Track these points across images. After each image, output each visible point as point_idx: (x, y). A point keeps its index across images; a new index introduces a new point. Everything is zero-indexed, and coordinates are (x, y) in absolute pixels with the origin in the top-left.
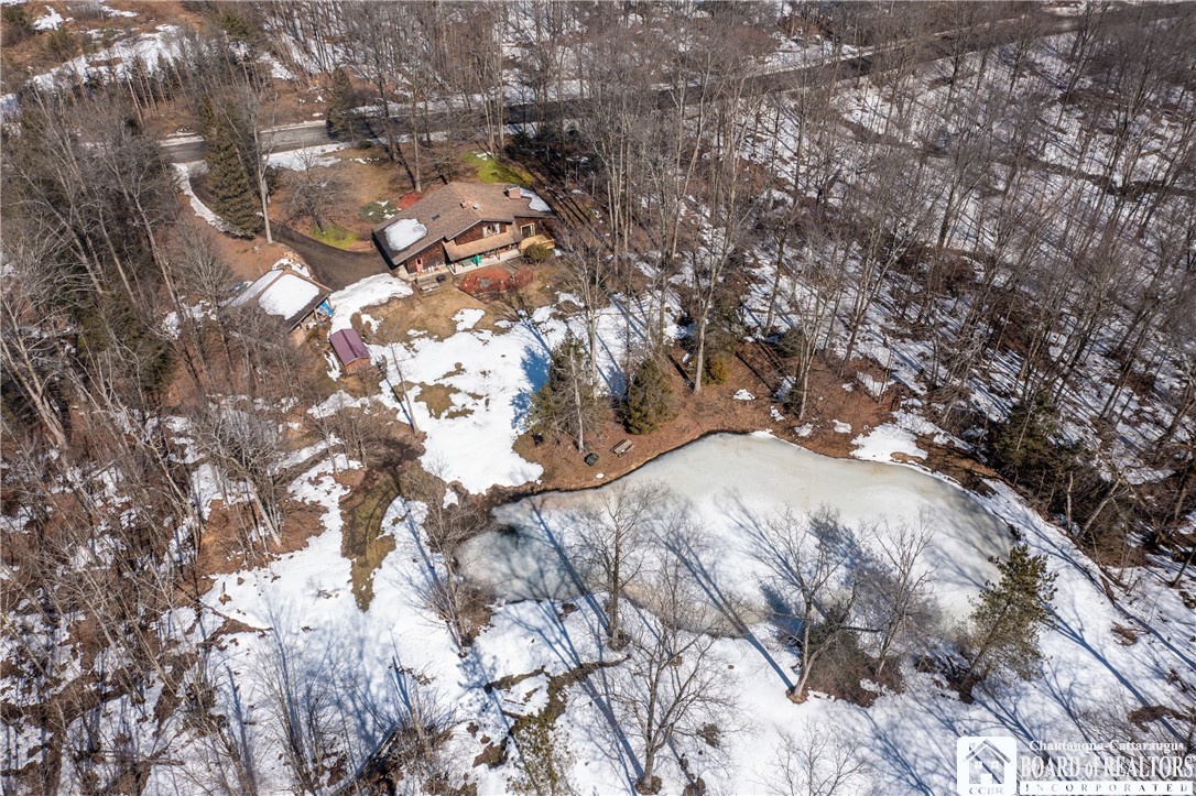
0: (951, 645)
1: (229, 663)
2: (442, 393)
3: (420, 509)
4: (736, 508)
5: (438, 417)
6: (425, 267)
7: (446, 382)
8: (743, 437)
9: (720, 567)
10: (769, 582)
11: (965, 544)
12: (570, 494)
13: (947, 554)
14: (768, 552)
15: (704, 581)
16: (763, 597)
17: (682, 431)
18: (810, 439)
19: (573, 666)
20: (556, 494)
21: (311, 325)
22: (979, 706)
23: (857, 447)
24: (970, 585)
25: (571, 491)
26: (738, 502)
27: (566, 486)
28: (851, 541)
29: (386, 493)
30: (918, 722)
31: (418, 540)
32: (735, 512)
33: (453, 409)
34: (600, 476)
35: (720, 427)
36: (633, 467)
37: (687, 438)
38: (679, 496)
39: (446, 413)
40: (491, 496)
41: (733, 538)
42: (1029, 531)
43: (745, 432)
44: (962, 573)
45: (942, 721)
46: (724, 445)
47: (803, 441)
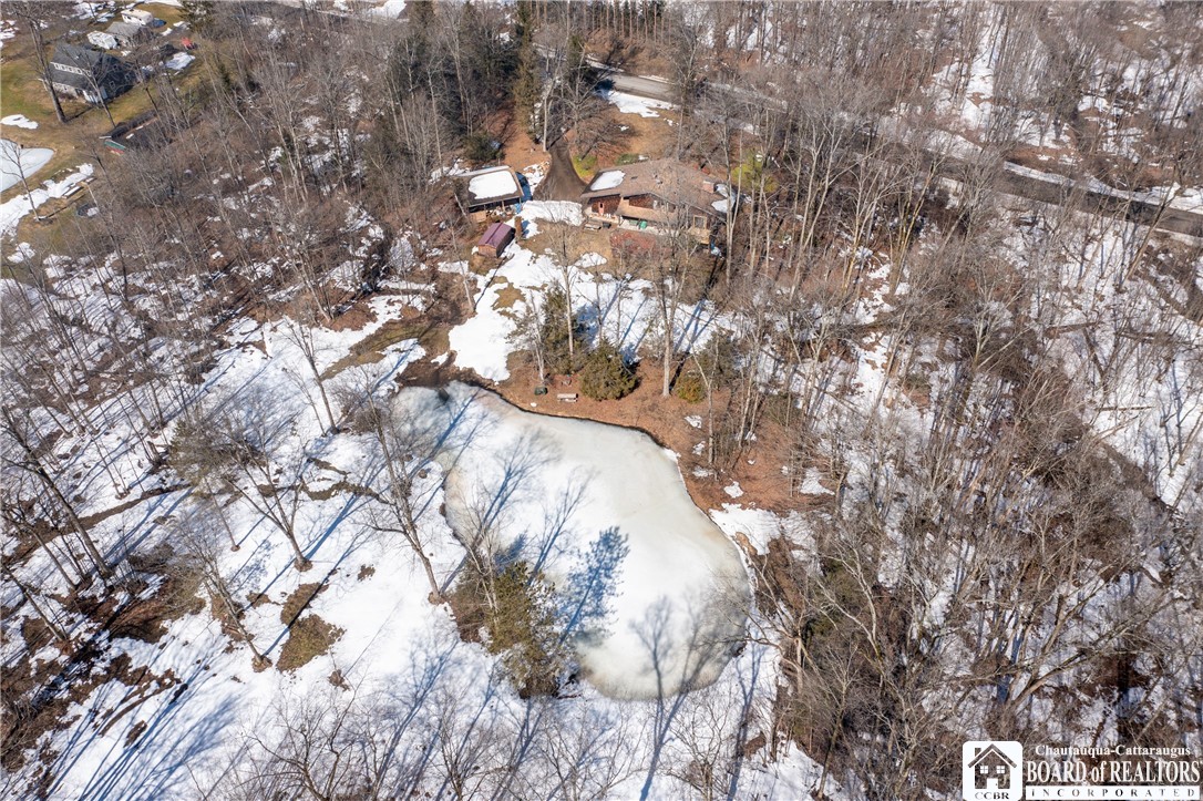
0: (574, 665)
1: (237, 360)
2: (515, 295)
3: (419, 353)
4: (581, 482)
5: (494, 309)
6: (606, 212)
7: (524, 291)
8: (655, 445)
9: (517, 506)
10: (530, 535)
11: (691, 625)
12: (505, 403)
13: (667, 619)
14: (557, 520)
15: (497, 504)
16: (512, 541)
17: (621, 414)
18: (697, 480)
19: (363, 485)
20: (497, 397)
21: (498, 213)
22: (525, 705)
23: (722, 509)
24: (649, 648)
25: (507, 401)
26: (588, 480)
27: (508, 397)
28: (618, 557)
29: (414, 332)
30: (475, 674)
31: (396, 367)
32: (576, 485)
33: (508, 309)
34: (534, 405)
35: (651, 431)
36: (559, 414)
37: (619, 422)
38: (560, 450)
39: (500, 310)
40: (464, 373)
41: (551, 497)
42: (750, 657)
43: (662, 445)
44: (657, 638)
45: (489, 688)
46: (637, 442)
47: (691, 478)
